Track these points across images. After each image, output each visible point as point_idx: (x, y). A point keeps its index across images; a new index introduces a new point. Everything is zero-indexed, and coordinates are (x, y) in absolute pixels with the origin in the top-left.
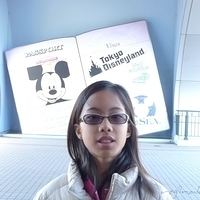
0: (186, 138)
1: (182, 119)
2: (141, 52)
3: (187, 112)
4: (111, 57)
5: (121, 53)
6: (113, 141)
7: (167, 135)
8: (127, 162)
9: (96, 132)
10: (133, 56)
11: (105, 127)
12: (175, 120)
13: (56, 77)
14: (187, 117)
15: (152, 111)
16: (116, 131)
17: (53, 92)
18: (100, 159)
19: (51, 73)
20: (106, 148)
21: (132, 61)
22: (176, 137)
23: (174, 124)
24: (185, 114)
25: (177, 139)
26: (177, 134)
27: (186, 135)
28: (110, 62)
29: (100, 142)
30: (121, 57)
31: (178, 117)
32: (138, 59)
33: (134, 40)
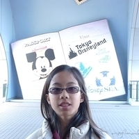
0: (137, 101)
1: (134, 87)
2: (104, 41)
3: (137, 82)
4: (83, 45)
5: (90, 42)
6: (69, 105)
7: (124, 98)
8: (81, 119)
9: (58, 99)
10: (99, 44)
11: (64, 96)
12: (129, 88)
13: (46, 59)
14: (137, 86)
15: (113, 82)
16: (71, 98)
17: (44, 70)
18: (62, 117)
19: (42, 57)
20: (65, 110)
21: (98, 47)
22: (130, 100)
23: (129, 91)
24: (136, 83)
25: (131, 101)
26: (131, 97)
27: (137, 98)
28: (83, 49)
29: (61, 105)
30: (90, 45)
31: (131, 85)
32: (102, 46)
33: (99, 33)
